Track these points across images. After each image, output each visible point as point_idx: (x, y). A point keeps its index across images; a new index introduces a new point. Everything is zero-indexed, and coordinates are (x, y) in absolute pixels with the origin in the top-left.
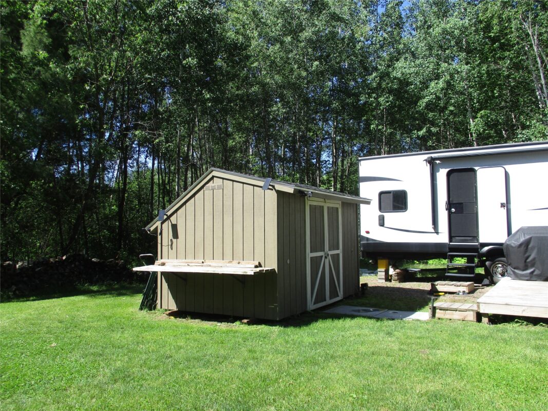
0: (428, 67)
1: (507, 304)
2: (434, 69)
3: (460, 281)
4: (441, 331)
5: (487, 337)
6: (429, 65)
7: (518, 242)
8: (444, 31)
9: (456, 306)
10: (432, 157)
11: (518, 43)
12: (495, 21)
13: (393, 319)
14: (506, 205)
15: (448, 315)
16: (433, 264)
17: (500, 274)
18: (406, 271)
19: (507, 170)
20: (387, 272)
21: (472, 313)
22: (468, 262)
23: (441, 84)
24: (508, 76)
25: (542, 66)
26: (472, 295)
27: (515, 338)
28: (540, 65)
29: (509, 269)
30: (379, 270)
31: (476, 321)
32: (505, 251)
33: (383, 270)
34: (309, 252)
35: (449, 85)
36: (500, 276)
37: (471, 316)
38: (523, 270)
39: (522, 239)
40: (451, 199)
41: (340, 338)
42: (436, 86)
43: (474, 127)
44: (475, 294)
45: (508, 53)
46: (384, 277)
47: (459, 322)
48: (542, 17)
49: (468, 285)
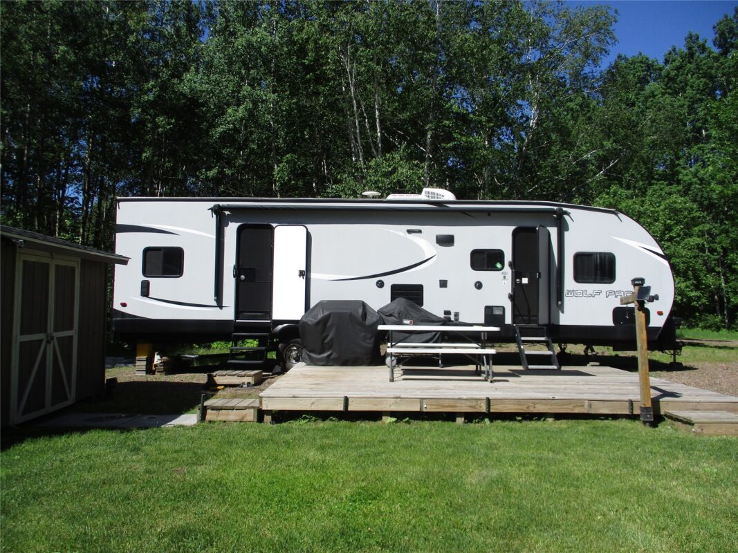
0: (227, 87)
1: (294, 397)
2: (233, 91)
3: (244, 370)
4: (210, 439)
5: (267, 441)
6: (228, 83)
7: (315, 319)
8: (249, 45)
9: (234, 403)
10: (219, 205)
11: (334, 79)
12: (311, 46)
13: (146, 428)
14: (306, 274)
15: (223, 416)
16: (218, 348)
17: (294, 359)
18: (179, 358)
19: (309, 230)
20: (150, 361)
21: (252, 411)
22: (260, 345)
23: (241, 111)
24: (321, 117)
25: (357, 111)
26: (258, 387)
27: (300, 439)
28: (355, 109)
29: (305, 352)
30: (138, 358)
31: (256, 420)
32: (300, 329)
33: (144, 357)
34: (19, 333)
35: (252, 115)
36: (294, 362)
37: (251, 415)
38: (320, 354)
39: (320, 316)
40: (240, 263)
41: (57, 463)
42: (235, 114)
43: (278, 174)
44: (262, 386)
45: (323, 88)
46: (144, 368)
47: (235, 424)
48: (362, 54)
49: (255, 375)
